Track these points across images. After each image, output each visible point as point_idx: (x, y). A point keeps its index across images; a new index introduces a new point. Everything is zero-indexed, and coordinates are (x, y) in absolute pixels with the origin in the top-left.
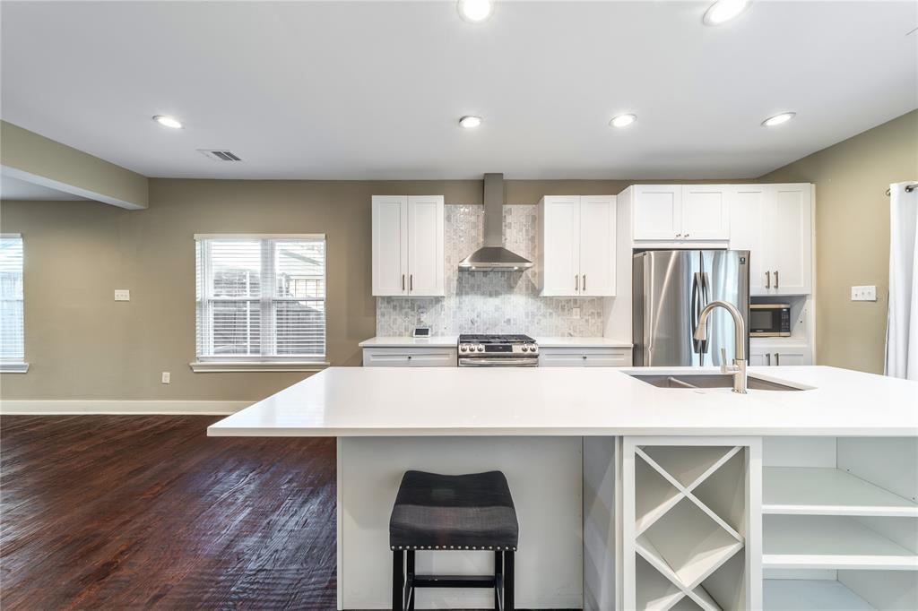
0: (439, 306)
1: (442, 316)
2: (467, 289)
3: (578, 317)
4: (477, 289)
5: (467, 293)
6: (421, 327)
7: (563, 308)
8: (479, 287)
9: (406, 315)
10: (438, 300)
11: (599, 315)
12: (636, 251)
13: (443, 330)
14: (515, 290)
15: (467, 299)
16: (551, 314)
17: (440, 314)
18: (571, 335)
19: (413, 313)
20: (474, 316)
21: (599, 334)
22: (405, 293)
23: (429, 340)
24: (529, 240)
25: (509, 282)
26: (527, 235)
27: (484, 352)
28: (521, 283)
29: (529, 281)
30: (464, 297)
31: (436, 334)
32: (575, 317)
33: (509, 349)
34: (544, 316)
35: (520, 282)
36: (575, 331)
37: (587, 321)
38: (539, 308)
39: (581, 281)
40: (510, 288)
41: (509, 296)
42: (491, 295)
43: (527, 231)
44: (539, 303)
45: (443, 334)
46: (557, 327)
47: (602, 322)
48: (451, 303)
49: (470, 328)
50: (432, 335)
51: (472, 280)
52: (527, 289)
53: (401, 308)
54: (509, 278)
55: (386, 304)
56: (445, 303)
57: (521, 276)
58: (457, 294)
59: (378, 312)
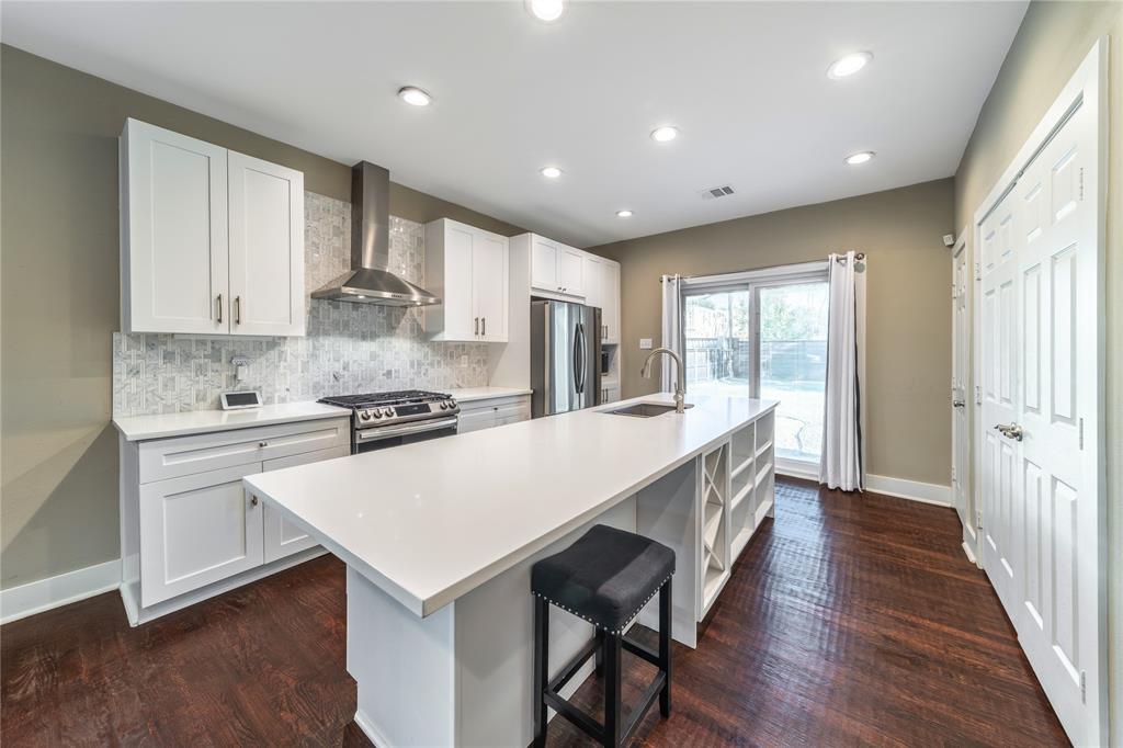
0: (273, 354)
1: (281, 370)
2: (327, 328)
3: (466, 366)
4: (343, 329)
5: (327, 334)
6: (237, 390)
7: (452, 356)
8: (346, 325)
9: (201, 370)
10: (274, 342)
11: (485, 362)
12: (534, 299)
13: (284, 394)
14: (397, 331)
15: (327, 343)
16: (439, 362)
17: (278, 367)
18: (459, 387)
19: (216, 366)
20: (338, 367)
21: (485, 383)
22: (223, 329)
23: (261, 413)
24: (414, 267)
25: (388, 319)
26: (412, 260)
27: (395, 416)
28: (405, 323)
29: (415, 320)
30: (321, 339)
31: (269, 401)
32: (463, 366)
33: (426, 409)
34: (432, 365)
35: (403, 322)
36: (463, 382)
37: (474, 369)
38: (426, 355)
39: (480, 325)
40: (391, 329)
41: (388, 339)
42: (364, 337)
43: (412, 255)
44: (427, 350)
45: (283, 400)
46: (445, 377)
47: (487, 371)
48: (298, 349)
49: (333, 387)
50: (264, 403)
51: (334, 314)
52: (412, 330)
53: (187, 357)
54: (389, 315)
55: (143, 349)
56: (288, 348)
57: (404, 314)
58: (309, 334)
59: (120, 367)
